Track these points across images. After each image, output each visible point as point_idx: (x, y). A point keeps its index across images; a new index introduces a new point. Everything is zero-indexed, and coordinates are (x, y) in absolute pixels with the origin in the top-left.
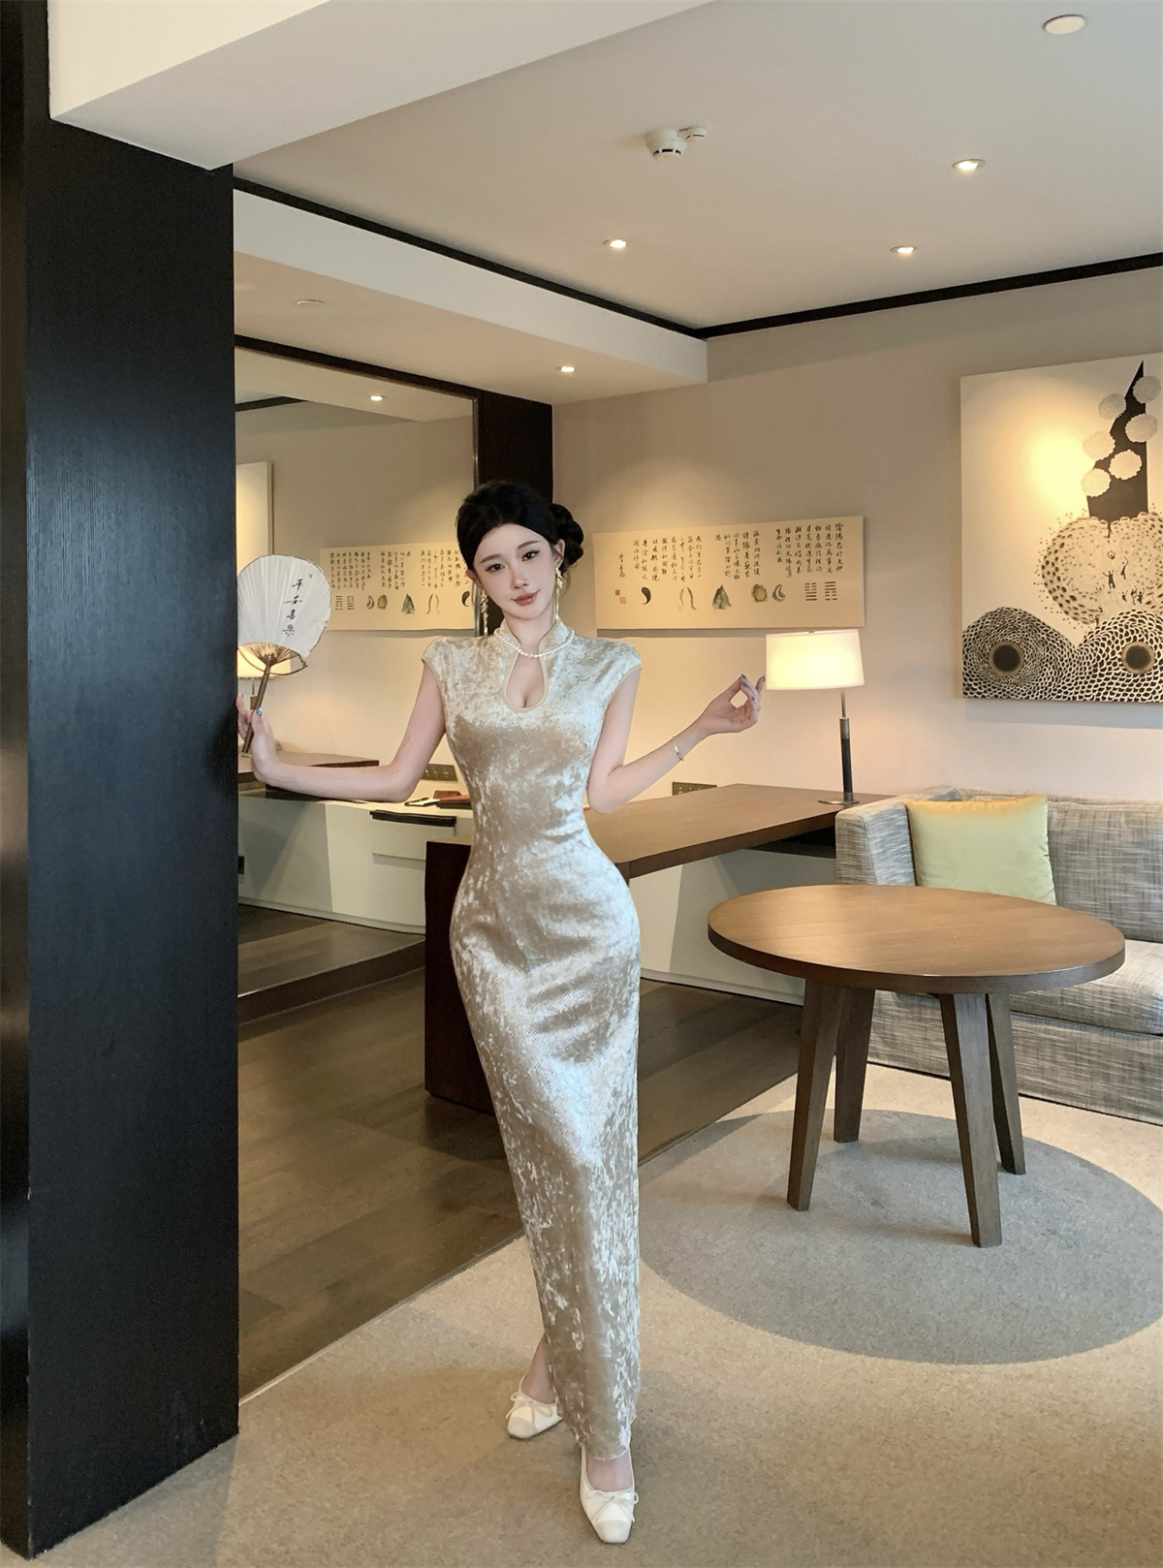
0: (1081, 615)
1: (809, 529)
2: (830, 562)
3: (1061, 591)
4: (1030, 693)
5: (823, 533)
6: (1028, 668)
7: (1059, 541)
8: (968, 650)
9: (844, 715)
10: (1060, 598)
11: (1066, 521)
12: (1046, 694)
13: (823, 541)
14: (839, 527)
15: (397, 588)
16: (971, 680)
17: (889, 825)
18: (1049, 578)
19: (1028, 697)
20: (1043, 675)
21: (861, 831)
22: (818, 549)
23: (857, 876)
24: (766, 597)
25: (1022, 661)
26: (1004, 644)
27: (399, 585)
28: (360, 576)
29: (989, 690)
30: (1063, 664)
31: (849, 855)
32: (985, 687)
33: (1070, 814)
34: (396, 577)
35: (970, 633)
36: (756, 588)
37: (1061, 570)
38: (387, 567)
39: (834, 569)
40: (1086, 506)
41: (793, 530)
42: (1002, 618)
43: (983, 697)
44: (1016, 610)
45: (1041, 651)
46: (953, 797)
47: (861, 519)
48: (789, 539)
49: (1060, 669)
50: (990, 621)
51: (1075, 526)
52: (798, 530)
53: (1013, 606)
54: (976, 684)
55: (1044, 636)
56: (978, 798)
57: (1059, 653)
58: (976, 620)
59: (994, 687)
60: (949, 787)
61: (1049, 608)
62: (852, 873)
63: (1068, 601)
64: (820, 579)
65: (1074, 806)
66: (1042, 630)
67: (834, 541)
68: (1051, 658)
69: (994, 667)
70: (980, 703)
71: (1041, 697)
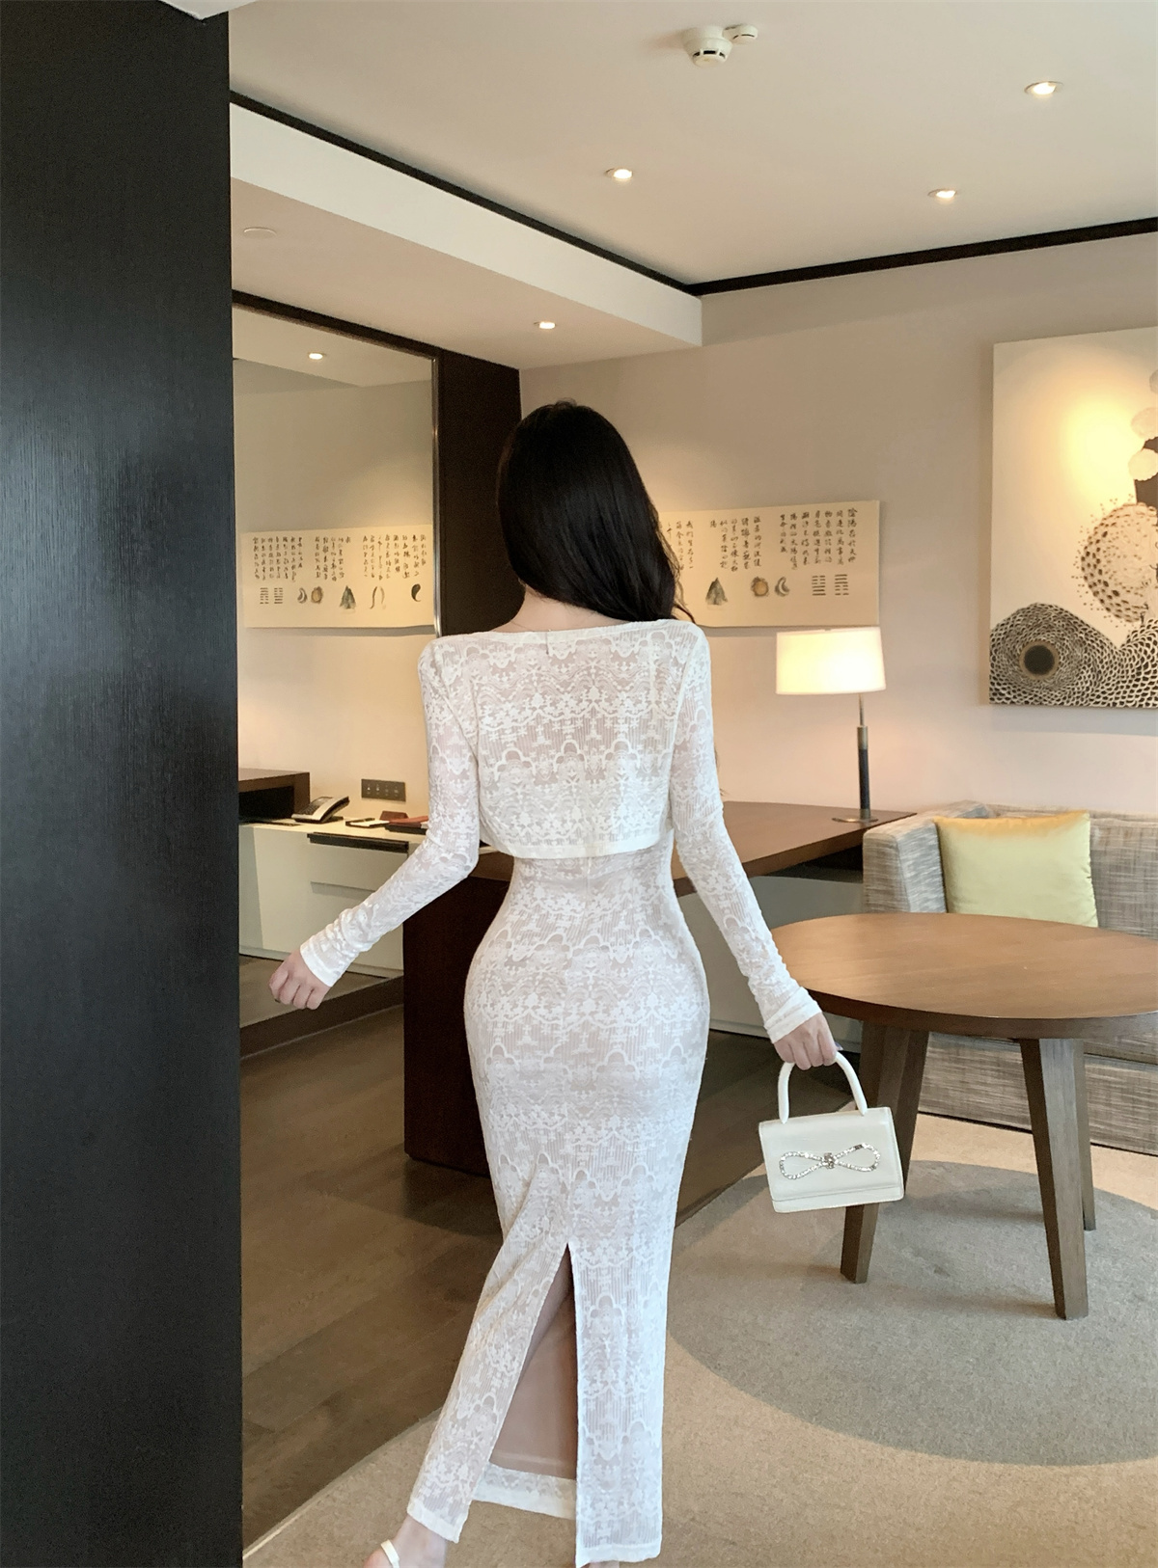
0: (1125, 613)
1: (818, 514)
2: (841, 552)
3: (1100, 587)
4: (1065, 698)
5: (834, 519)
6: (1062, 671)
7: (1103, 529)
8: (996, 651)
9: (861, 723)
10: (1101, 593)
11: (1109, 508)
12: (1082, 700)
13: (834, 528)
14: (852, 512)
15: (334, 579)
16: (999, 684)
17: (920, 845)
18: (1088, 571)
19: (1062, 703)
20: (1080, 678)
21: (893, 852)
22: (827, 538)
23: (887, 904)
24: (767, 591)
25: (1056, 663)
26: (1036, 644)
27: (337, 575)
28: (289, 566)
29: (1020, 695)
30: (1103, 667)
31: (878, 879)
32: (1014, 691)
33: (1113, 831)
34: (333, 566)
35: (999, 632)
36: (757, 580)
37: (1104, 562)
38: (322, 555)
39: (845, 560)
40: (1132, 490)
41: (799, 515)
42: (1036, 616)
43: (1012, 702)
44: (1051, 606)
45: (1079, 653)
46: (981, 813)
47: (878, 502)
48: (794, 526)
49: (1100, 672)
50: (1022, 618)
51: (1121, 513)
52: (806, 515)
53: (1048, 602)
54: (1004, 689)
55: (1083, 636)
56: (1009, 814)
57: (1099, 655)
58: (1007, 616)
59: (1024, 693)
60: (975, 802)
61: (1088, 604)
62: (881, 899)
63: (1110, 597)
64: (830, 571)
65: (1117, 822)
66: (1080, 629)
67: (846, 529)
68: (1089, 660)
69: (1025, 671)
70: (1009, 710)
71: (1077, 703)
